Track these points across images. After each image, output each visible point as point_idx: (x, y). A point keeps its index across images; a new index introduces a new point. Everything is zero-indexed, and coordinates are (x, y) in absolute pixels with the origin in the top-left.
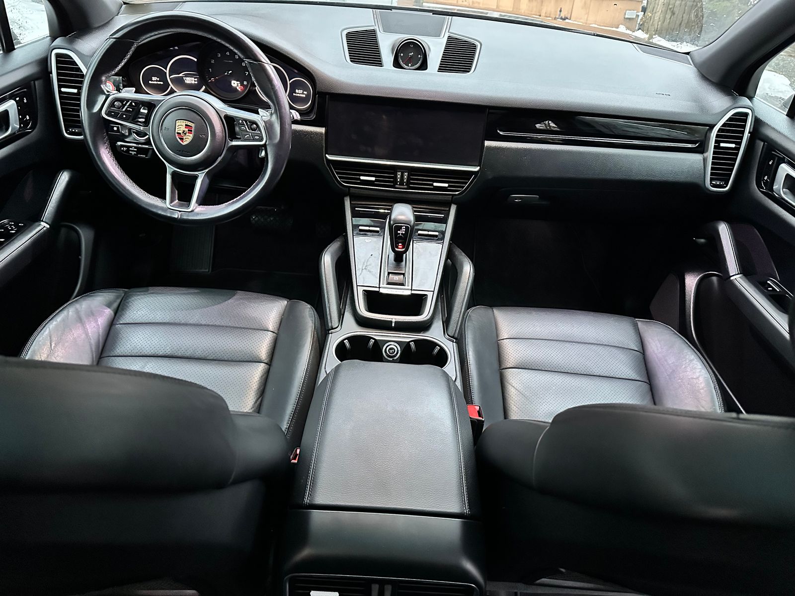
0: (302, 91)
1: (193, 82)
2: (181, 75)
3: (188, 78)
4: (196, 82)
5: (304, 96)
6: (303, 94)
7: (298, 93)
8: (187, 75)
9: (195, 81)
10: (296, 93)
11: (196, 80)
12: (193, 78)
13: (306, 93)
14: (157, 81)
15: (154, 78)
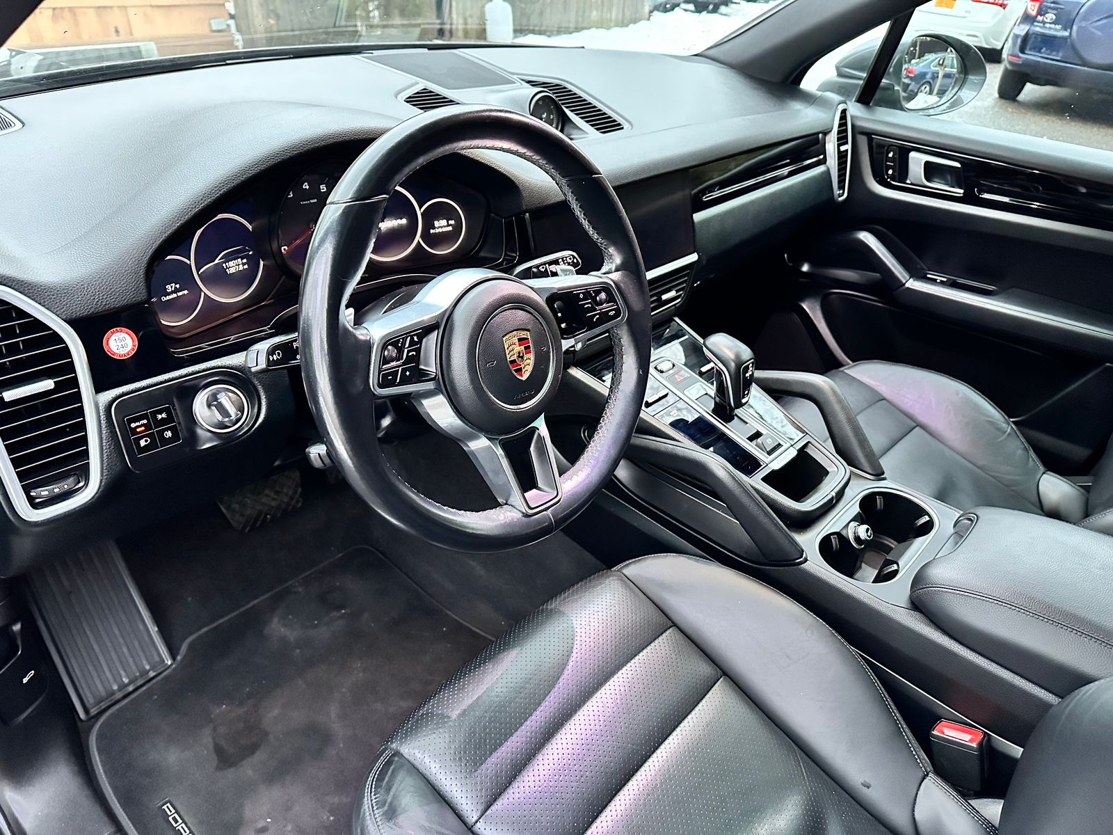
0: (445, 221)
1: (241, 268)
2: (217, 261)
3: (231, 263)
4: (246, 267)
5: (450, 228)
6: (448, 225)
7: (440, 227)
8: (228, 258)
9: (243, 264)
10: (434, 228)
11: (245, 261)
12: (239, 260)
13: (452, 222)
14: (176, 291)
15: (169, 288)
